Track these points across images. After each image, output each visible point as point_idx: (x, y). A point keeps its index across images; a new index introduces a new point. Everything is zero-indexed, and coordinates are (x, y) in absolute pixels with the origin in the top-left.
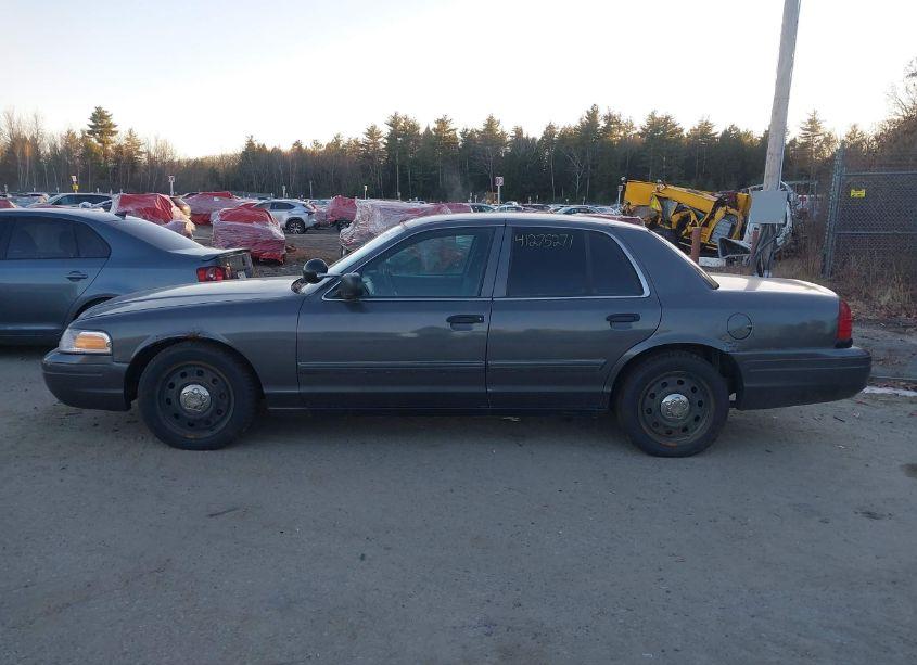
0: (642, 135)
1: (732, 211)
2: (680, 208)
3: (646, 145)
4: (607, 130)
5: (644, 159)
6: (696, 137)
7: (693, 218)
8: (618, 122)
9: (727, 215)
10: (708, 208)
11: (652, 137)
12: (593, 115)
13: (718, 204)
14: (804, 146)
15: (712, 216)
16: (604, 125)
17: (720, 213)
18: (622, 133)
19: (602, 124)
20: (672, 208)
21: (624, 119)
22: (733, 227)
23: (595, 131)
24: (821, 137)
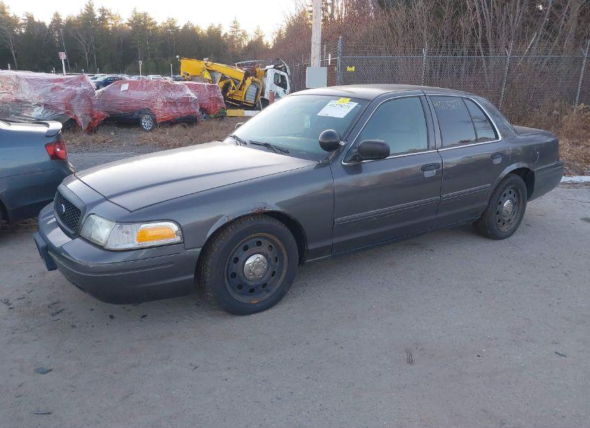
0: (129, 25)
1: (256, 79)
2: (223, 78)
3: (133, 32)
4: (102, 19)
5: (132, 42)
6: (166, 28)
7: (233, 84)
8: (109, 14)
9: (253, 82)
10: (241, 77)
11: (137, 26)
12: (90, 8)
13: (247, 75)
14: (232, 37)
15: (244, 83)
16: (100, 15)
17: (248, 81)
18: (113, 23)
19: (98, 15)
20: (218, 77)
21: (113, 12)
22: (258, 90)
23: (94, 20)
24: (241, 33)
